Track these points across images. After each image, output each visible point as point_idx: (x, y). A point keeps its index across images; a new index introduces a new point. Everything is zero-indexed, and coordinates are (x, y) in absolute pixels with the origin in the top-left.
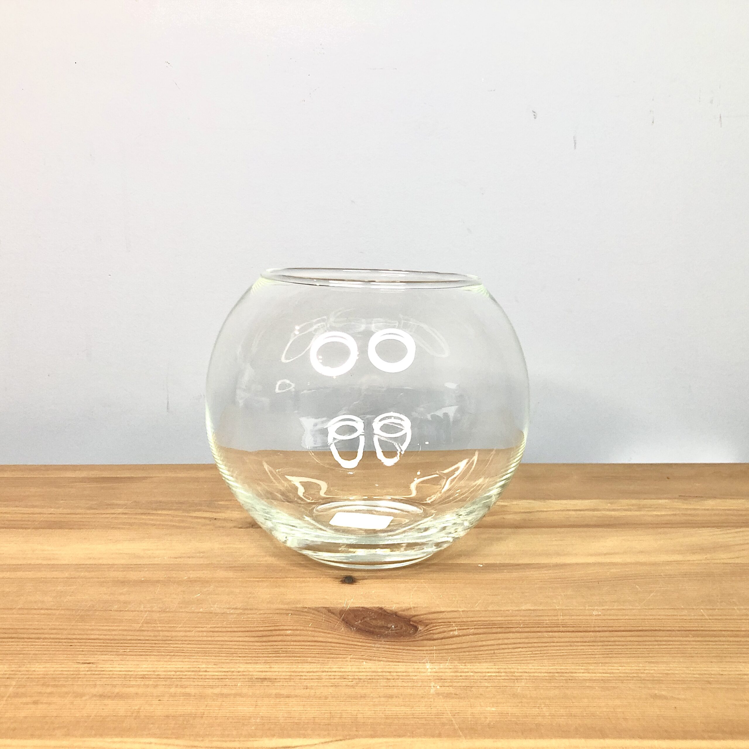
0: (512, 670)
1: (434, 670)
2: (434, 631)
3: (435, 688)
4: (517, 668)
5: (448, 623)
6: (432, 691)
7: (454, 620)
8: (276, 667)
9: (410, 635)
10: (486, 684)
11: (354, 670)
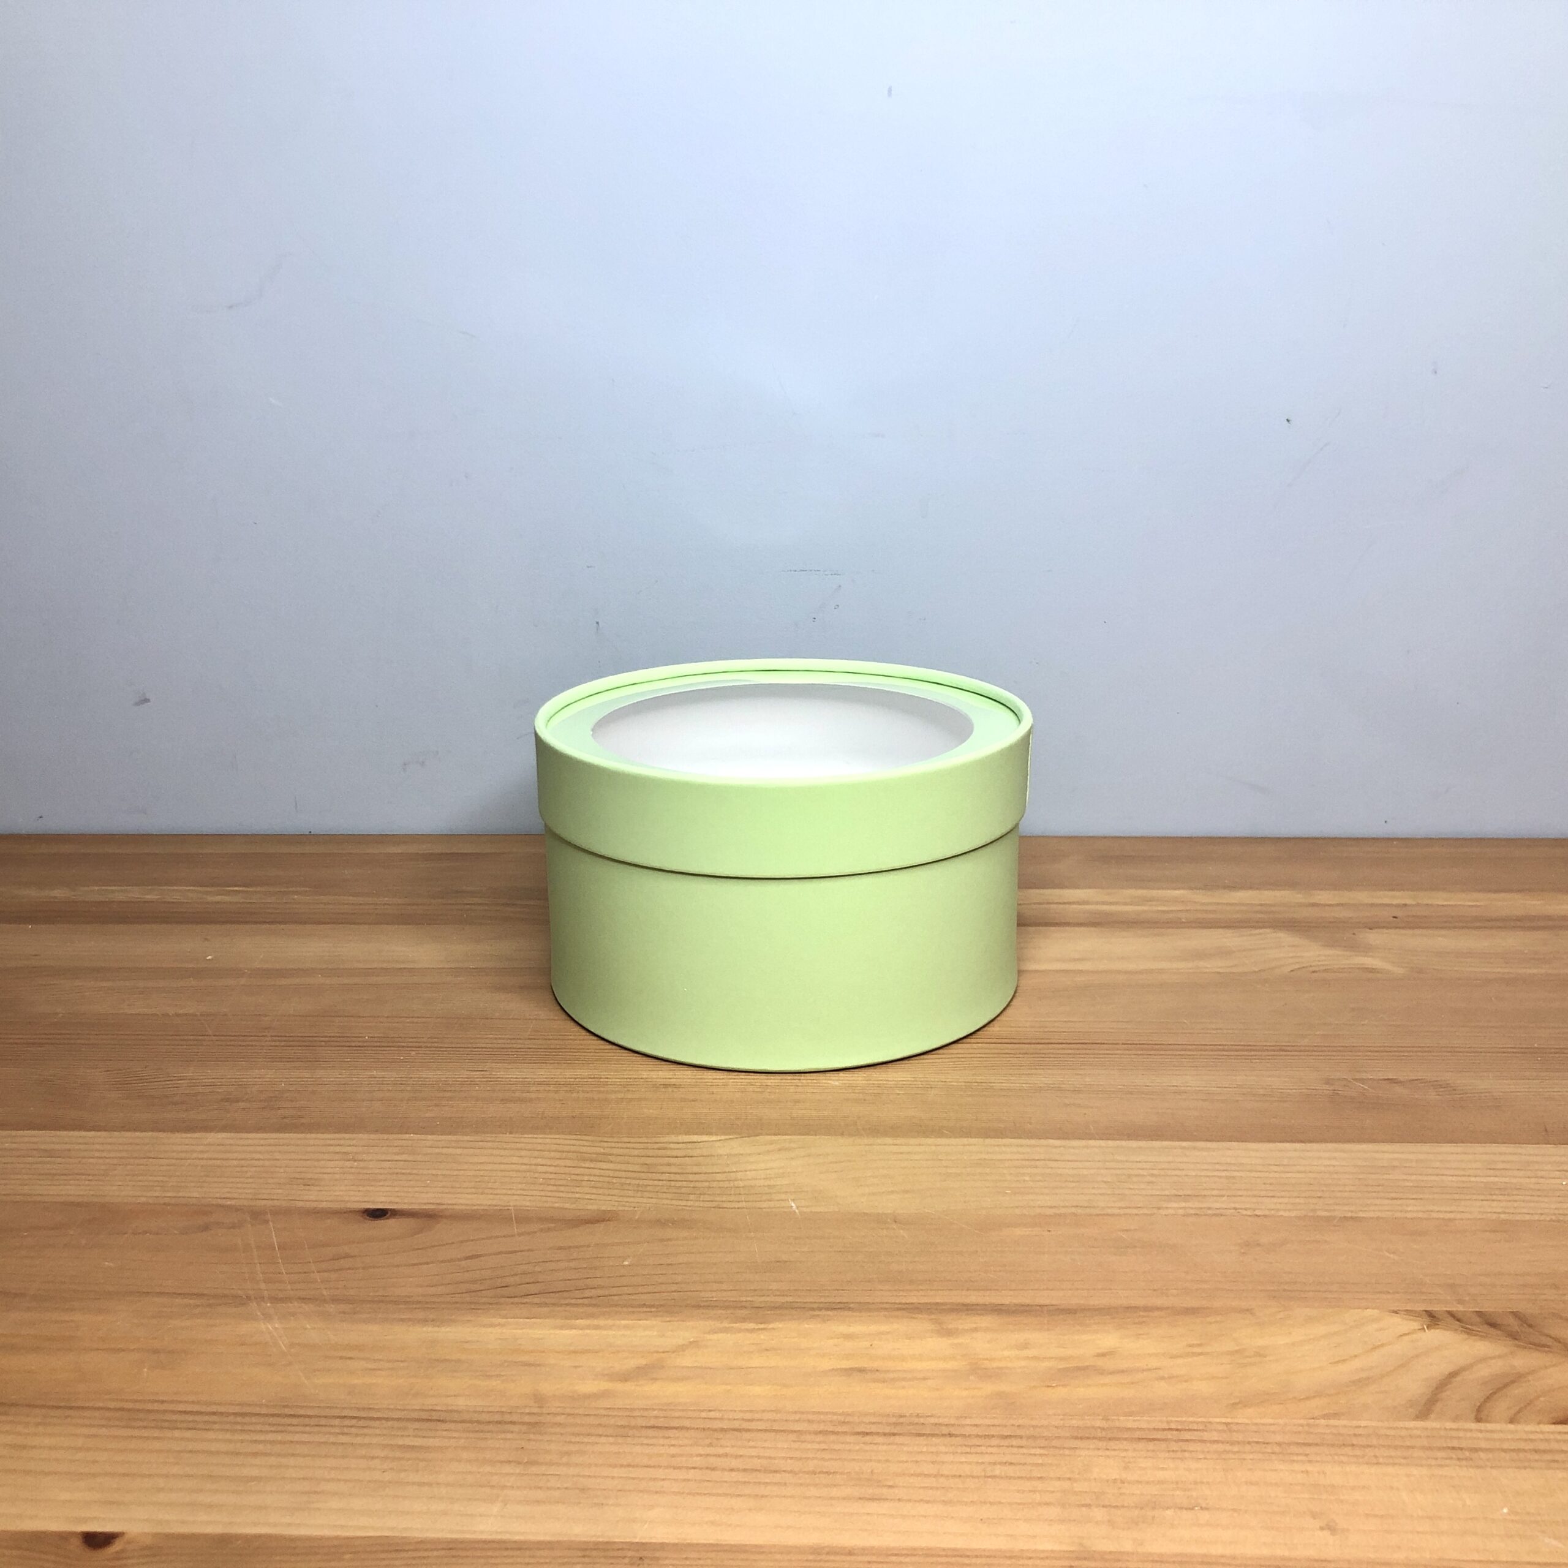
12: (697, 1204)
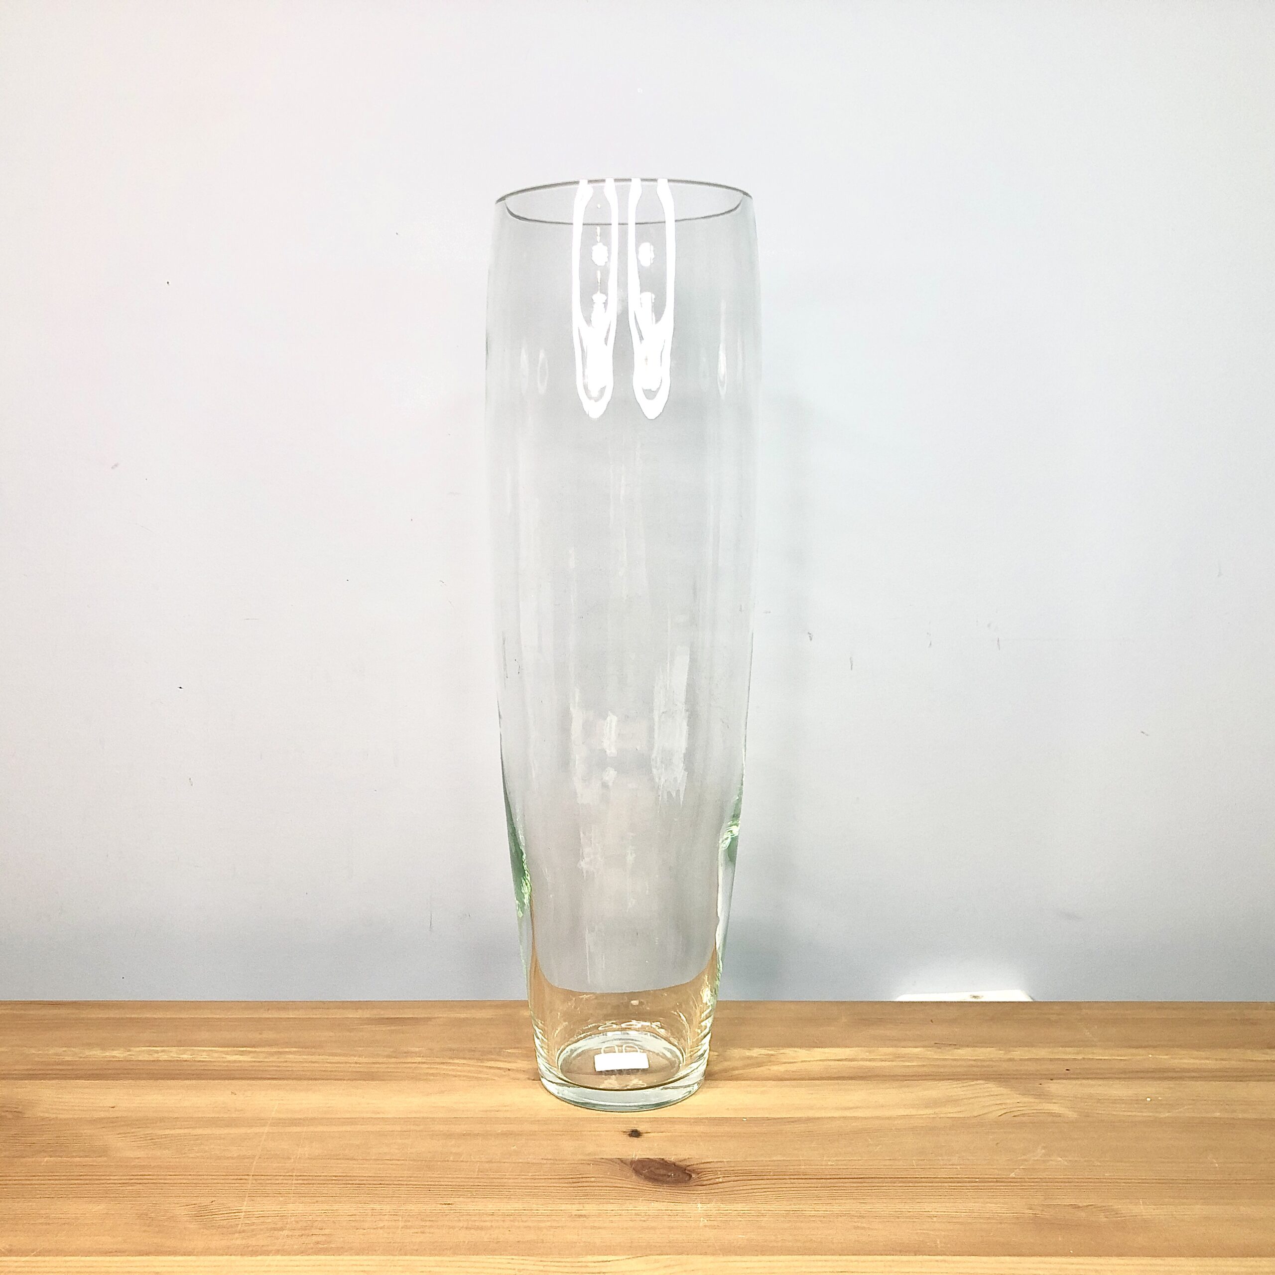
0: (760, 1209)
1: (703, 1209)
2: (704, 1179)
3: (704, 1222)
4: (763, 1207)
5: (715, 1172)
6: (701, 1224)
7: (719, 1169)
8: (587, 1207)
9: (686, 1182)
10: (740, 1219)
11: (645, 1209)
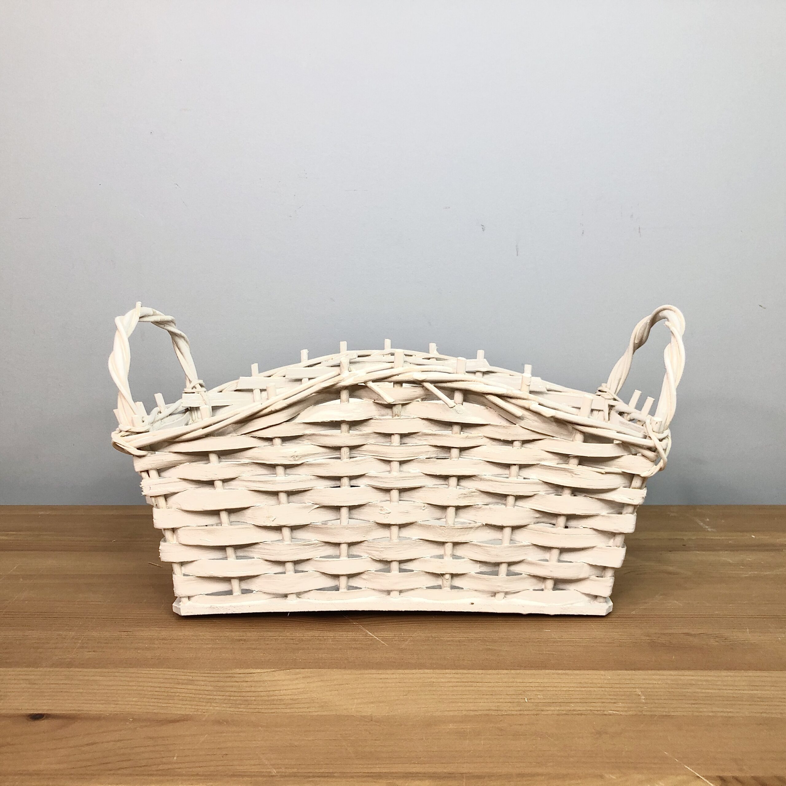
12: (244, 710)
